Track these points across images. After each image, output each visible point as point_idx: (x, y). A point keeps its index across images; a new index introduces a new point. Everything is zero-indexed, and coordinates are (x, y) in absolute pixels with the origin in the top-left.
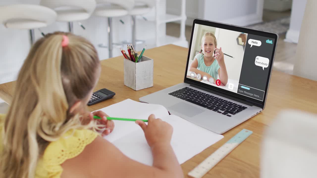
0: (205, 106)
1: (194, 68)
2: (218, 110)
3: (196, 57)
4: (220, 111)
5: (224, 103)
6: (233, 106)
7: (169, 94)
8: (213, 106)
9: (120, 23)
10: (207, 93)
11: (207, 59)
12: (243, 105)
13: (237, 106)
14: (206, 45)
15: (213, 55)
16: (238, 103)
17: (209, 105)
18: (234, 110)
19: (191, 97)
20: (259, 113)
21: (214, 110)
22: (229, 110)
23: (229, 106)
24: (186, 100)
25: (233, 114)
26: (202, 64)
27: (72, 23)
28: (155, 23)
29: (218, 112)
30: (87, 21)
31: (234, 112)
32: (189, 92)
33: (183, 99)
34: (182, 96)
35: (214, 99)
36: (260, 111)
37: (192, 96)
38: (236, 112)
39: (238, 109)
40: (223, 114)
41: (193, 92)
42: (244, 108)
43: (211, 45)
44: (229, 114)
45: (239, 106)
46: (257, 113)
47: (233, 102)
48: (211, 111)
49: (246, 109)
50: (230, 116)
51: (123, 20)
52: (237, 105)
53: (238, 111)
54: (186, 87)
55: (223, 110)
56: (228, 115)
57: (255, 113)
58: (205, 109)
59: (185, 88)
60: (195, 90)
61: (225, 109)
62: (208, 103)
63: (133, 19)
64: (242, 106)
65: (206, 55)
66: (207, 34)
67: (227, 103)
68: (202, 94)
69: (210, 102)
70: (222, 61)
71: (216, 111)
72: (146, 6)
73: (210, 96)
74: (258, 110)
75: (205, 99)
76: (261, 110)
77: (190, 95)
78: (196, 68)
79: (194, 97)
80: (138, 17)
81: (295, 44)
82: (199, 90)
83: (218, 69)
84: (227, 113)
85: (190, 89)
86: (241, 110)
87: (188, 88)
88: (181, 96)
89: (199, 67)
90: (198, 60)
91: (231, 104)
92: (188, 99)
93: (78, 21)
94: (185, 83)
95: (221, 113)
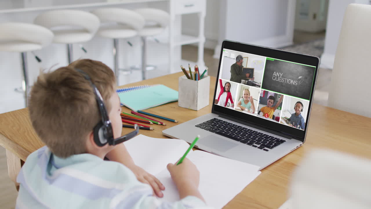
0: (238, 140)
1: (239, 105)
2: (253, 144)
3: (240, 100)
4: (255, 144)
5: (259, 136)
6: (270, 139)
7: (196, 126)
8: (247, 140)
9: (128, 46)
10: (238, 124)
11: (245, 101)
12: (281, 138)
13: (274, 140)
14: (245, 94)
15: (248, 99)
16: (275, 136)
17: (242, 138)
18: (271, 143)
19: (221, 130)
20: (299, 147)
21: (249, 144)
22: (266, 144)
23: (265, 139)
24: (215, 133)
25: (271, 148)
26: (243, 103)
27: (72, 45)
28: (168, 45)
29: (253, 146)
30: (89, 43)
31: (271, 146)
32: (218, 124)
33: (212, 131)
34: (211, 128)
35: (248, 131)
36: (301, 145)
37: (222, 128)
38: (274, 145)
39: (275, 142)
40: (259, 148)
41: (223, 123)
42: (282, 141)
43: (247, 94)
44: (266, 148)
45: (276, 140)
46: (297, 147)
47: (270, 134)
48: (245, 145)
49: (284, 142)
50: (267, 150)
51: (131, 42)
52: (274, 138)
53: (276, 145)
54: (215, 118)
55: (258, 144)
56: (265, 150)
57: (295, 147)
58: (239, 143)
59: (213, 119)
60: (224, 121)
61: (260, 142)
62: (241, 136)
63: (143, 40)
64: (279, 139)
65: (245, 99)
66: (246, 90)
67: (263, 136)
68: (233, 126)
69: (243, 135)
70: (252, 102)
71: (250, 145)
72: (158, 26)
73: (242, 128)
74: (298, 143)
75: (237, 132)
76: (301, 143)
77: (220, 127)
78: (240, 105)
79: (225, 129)
80: (149, 39)
81: (330, 70)
82: (229, 121)
83: (250, 106)
84: (264, 148)
85: (220, 120)
86: (279, 144)
87: (217, 119)
88: (209, 128)
89: (242, 105)
90: (241, 101)
91: (267, 137)
92: (217, 131)
93: (79, 43)
94: (213, 114)
95: (257, 148)
